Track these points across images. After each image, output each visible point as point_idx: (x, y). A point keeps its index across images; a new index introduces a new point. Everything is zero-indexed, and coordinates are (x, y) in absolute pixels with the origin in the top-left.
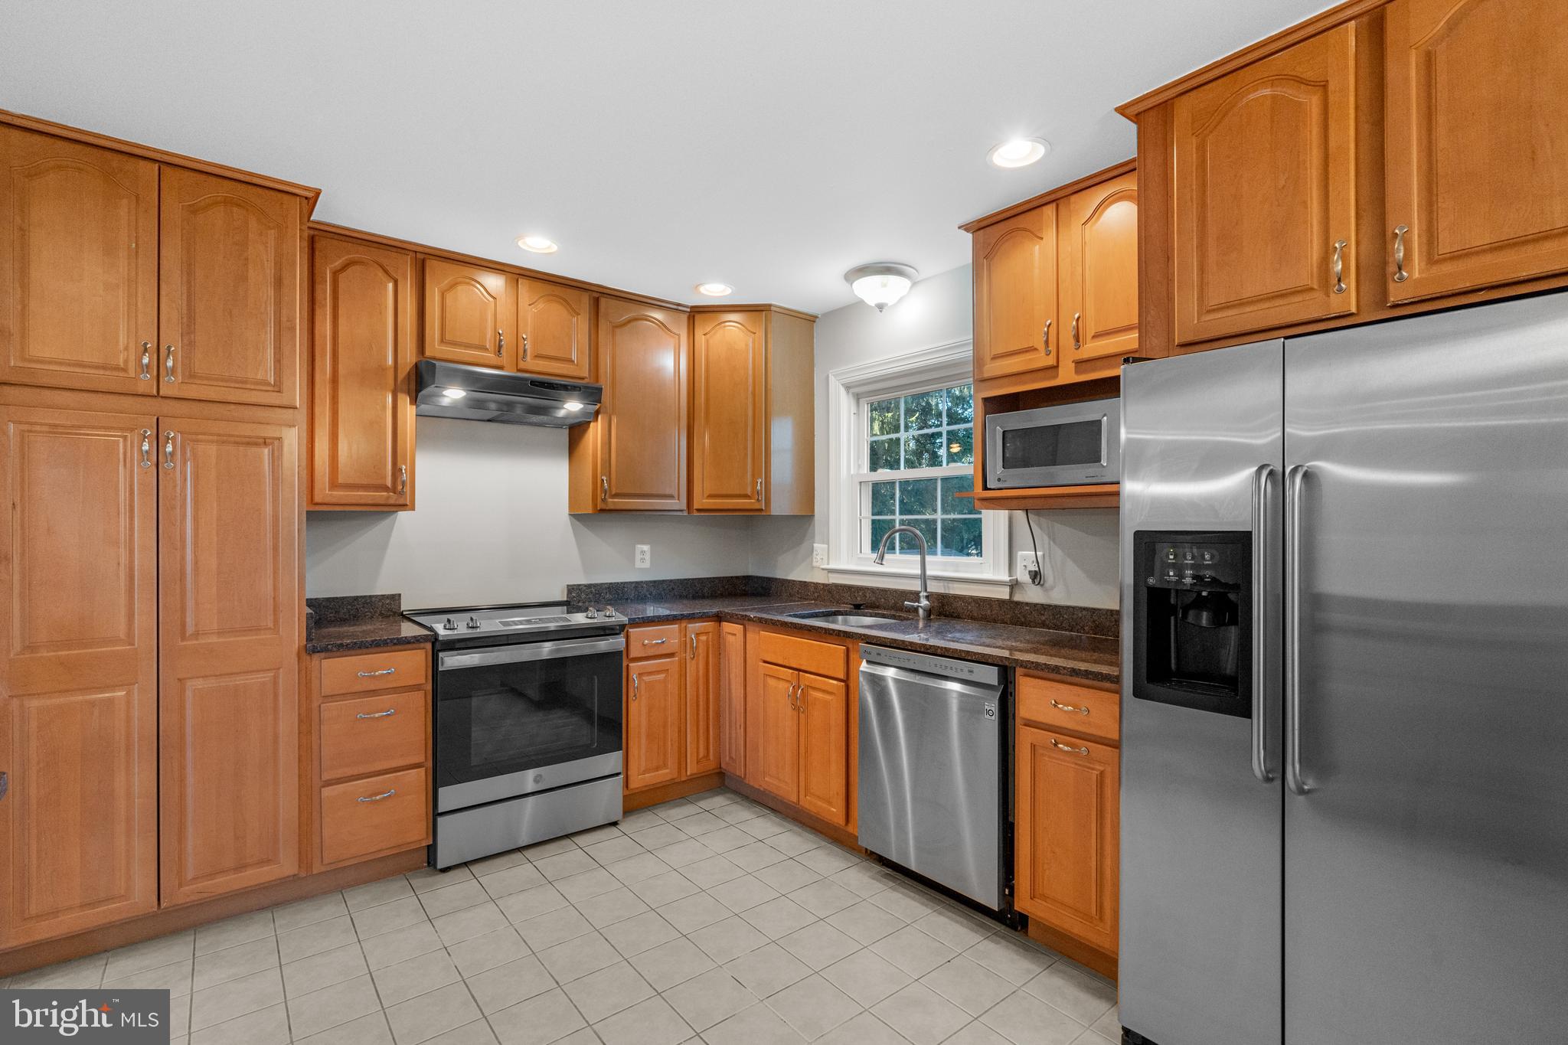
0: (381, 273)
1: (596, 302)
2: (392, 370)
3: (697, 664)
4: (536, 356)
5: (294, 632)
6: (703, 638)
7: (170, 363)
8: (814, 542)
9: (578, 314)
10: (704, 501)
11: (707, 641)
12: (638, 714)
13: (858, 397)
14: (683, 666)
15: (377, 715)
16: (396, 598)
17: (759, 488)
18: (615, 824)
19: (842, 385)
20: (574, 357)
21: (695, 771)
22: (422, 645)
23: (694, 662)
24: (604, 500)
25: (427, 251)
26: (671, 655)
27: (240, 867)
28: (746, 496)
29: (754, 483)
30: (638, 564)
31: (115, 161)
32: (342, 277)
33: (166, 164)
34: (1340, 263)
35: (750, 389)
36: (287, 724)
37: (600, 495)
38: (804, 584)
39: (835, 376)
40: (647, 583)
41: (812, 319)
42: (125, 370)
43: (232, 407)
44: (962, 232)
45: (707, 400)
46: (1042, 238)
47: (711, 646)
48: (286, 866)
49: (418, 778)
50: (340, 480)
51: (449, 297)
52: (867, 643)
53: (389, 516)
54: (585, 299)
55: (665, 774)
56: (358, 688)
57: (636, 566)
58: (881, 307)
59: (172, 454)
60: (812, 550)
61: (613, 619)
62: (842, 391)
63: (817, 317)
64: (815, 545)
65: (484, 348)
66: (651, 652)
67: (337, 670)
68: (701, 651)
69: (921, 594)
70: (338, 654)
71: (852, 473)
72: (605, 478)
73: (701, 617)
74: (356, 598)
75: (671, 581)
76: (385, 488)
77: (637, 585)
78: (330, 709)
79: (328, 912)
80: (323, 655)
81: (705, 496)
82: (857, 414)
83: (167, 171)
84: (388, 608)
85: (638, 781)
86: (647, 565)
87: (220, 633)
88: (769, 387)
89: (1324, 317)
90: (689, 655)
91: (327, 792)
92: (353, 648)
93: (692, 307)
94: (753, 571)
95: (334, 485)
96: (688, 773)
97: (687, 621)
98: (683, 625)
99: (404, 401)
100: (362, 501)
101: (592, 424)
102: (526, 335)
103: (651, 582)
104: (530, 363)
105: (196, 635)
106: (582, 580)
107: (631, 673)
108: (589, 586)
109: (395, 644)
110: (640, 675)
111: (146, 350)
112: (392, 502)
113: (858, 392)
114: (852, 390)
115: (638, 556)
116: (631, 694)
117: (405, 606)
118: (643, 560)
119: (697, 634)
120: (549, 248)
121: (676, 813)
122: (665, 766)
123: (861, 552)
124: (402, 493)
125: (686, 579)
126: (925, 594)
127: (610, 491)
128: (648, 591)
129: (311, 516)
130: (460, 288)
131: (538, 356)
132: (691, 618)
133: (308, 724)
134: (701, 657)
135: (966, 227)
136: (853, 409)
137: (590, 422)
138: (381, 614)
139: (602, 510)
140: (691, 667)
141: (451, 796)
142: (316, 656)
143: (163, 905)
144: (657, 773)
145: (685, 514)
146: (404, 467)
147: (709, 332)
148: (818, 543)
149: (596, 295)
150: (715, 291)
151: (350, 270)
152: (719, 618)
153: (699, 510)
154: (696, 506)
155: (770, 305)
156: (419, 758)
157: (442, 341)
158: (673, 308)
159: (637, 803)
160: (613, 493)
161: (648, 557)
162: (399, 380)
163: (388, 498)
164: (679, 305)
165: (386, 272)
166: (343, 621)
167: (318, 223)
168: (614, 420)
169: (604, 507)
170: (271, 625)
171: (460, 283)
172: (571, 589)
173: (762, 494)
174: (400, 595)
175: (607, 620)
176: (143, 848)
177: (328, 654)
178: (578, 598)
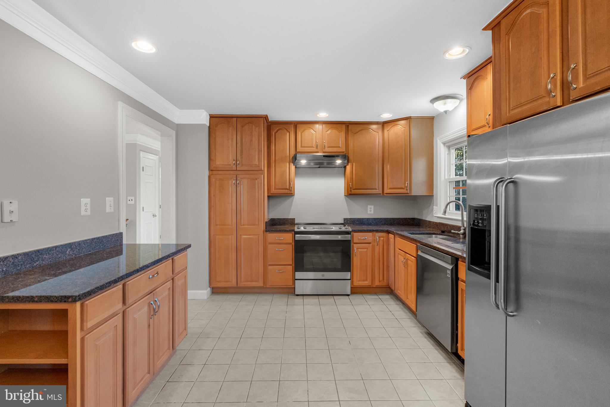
0: (286, 131)
1: (347, 127)
2: (289, 157)
3: (379, 248)
4: (328, 147)
5: (262, 227)
6: (382, 239)
7: (238, 163)
8: (433, 206)
9: (342, 132)
10: (388, 190)
11: (383, 240)
12: (356, 261)
13: (449, 147)
14: (373, 247)
15: (281, 250)
16: (294, 219)
17: (406, 185)
18: (348, 295)
19: (442, 143)
20: (340, 146)
21: (378, 285)
22: (292, 232)
23: (378, 246)
24: (351, 191)
25: (297, 122)
26: (370, 243)
27: (252, 281)
28: (402, 188)
29: (405, 183)
30: (369, 212)
31: (229, 119)
32: (277, 134)
33: (238, 117)
34: (550, 84)
35: (404, 149)
36: (261, 249)
37: (349, 189)
38: (430, 222)
39: (439, 139)
40: (372, 219)
41: (432, 118)
42: (231, 165)
43: (250, 171)
44: (462, 79)
45: (389, 154)
46: (487, 78)
47: (385, 242)
48: (261, 284)
49: (290, 268)
50: (277, 187)
51: (303, 134)
52: (421, 244)
53: (291, 197)
54: (344, 126)
55: (367, 283)
56: (277, 242)
57: (368, 213)
58: (446, 112)
59: (239, 183)
60: (433, 209)
61: (348, 229)
62: (442, 145)
63: (434, 117)
64: (434, 207)
65: (312, 147)
66: (361, 241)
67: (272, 237)
68: (381, 243)
69: (462, 228)
70: (271, 232)
71: (446, 178)
72: (351, 184)
73: (381, 231)
74: (284, 219)
75: (381, 218)
76: (287, 189)
77: (368, 219)
78: (270, 247)
79: (269, 297)
80: (268, 232)
81: (388, 188)
82: (449, 154)
83: (239, 119)
84: (292, 222)
85: (357, 283)
86: (372, 212)
87: (248, 225)
88: (411, 147)
89: (548, 109)
90: (376, 244)
91: (270, 267)
92: (275, 231)
93: (383, 122)
94: (416, 216)
95: (275, 189)
96: (376, 285)
97: (376, 232)
98: (374, 233)
99: (292, 165)
100: (282, 193)
101: (347, 166)
102: (325, 141)
103: (373, 218)
104: (327, 150)
105: (243, 225)
106: (349, 217)
107: (354, 248)
108: (351, 219)
109: (285, 231)
110: (357, 248)
111: (234, 160)
112: (289, 193)
113: (449, 145)
114: (446, 145)
115: (369, 209)
116: (354, 254)
117: (296, 222)
118: (371, 211)
119: (379, 237)
120: (326, 115)
121: (368, 297)
122: (366, 280)
123: (450, 210)
124: (291, 190)
125: (387, 218)
126: (463, 228)
127: (353, 187)
128: (372, 221)
129: (269, 197)
130: (306, 131)
131: (329, 147)
132: (377, 231)
133: (265, 249)
134: (381, 245)
135: (464, 77)
136: (447, 152)
137: (346, 166)
138: (290, 224)
139: (350, 194)
140: (377, 248)
141: (299, 275)
142: (267, 232)
143: (238, 286)
144: (363, 282)
145: (382, 195)
146: (292, 183)
147: (389, 130)
148: (435, 206)
149: (348, 124)
150: (386, 116)
151: (279, 131)
152: (388, 232)
153: (386, 194)
154: (385, 192)
155: (411, 117)
156: (291, 263)
157: (301, 147)
158: (377, 123)
159: (356, 291)
160: (354, 188)
161: (372, 210)
162: (290, 159)
163: (288, 192)
164: (378, 122)
165: (287, 130)
166: (281, 225)
167: (271, 121)
168: (354, 164)
169: (351, 193)
170: (257, 224)
171: (306, 129)
172: (345, 219)
173: (408, 187)
174: (295, 219)
175: (346, 229)
176: (234, 272)
177: (270, 232)
178: (347, 222)
